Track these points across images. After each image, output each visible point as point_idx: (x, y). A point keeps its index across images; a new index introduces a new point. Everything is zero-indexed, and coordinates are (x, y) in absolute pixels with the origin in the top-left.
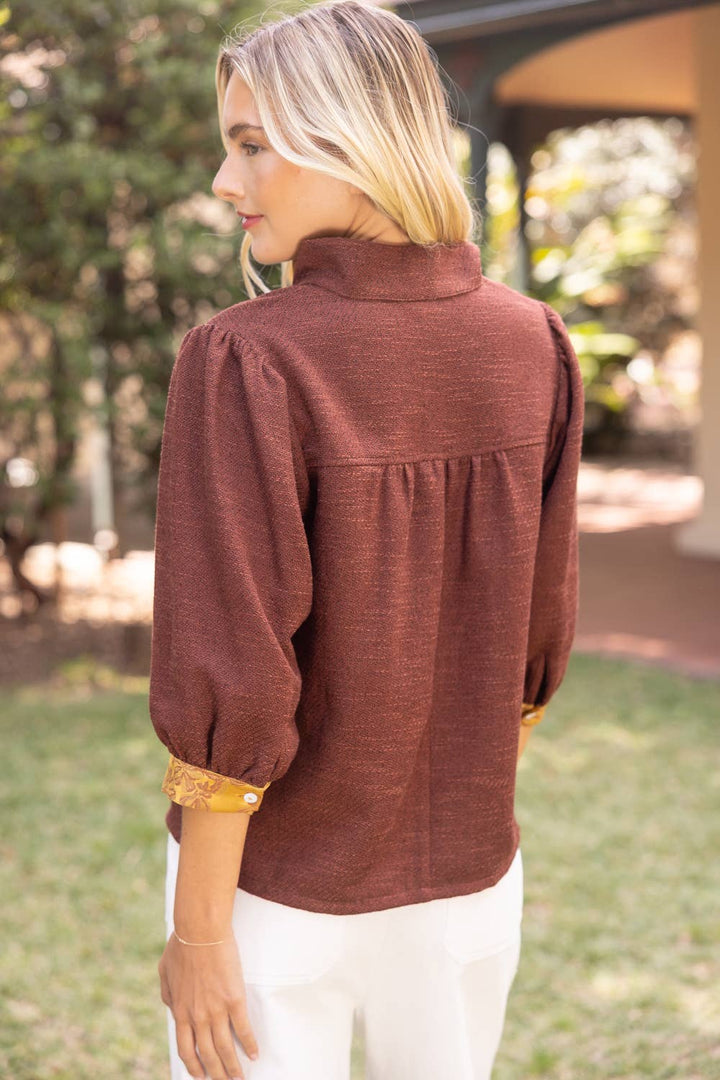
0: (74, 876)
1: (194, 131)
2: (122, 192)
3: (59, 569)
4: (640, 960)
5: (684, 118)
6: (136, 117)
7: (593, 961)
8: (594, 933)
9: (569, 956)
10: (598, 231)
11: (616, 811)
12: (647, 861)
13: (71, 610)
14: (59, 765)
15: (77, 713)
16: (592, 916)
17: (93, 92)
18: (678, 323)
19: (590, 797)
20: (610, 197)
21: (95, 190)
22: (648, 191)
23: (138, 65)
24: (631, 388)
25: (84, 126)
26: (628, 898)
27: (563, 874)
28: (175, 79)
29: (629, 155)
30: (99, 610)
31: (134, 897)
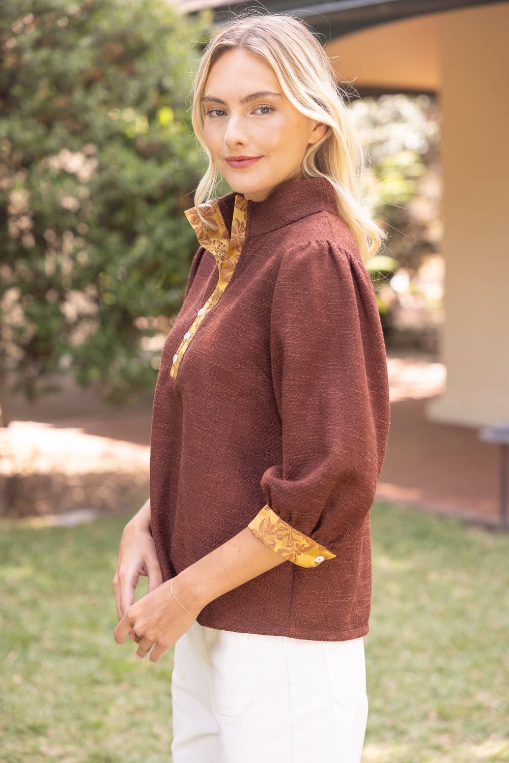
1: (60, 102)
2: (5, 148)
4: (399, 733)
5: (431, 94)
6: (16, 91)
12: (405, 655)
18: (427, 248)
22: (404, 148)
23: (18, 51)
24: (393, 296)
26: (390, 685)
28: (46, 63)
29: (391, 122)
31: (12, 689)
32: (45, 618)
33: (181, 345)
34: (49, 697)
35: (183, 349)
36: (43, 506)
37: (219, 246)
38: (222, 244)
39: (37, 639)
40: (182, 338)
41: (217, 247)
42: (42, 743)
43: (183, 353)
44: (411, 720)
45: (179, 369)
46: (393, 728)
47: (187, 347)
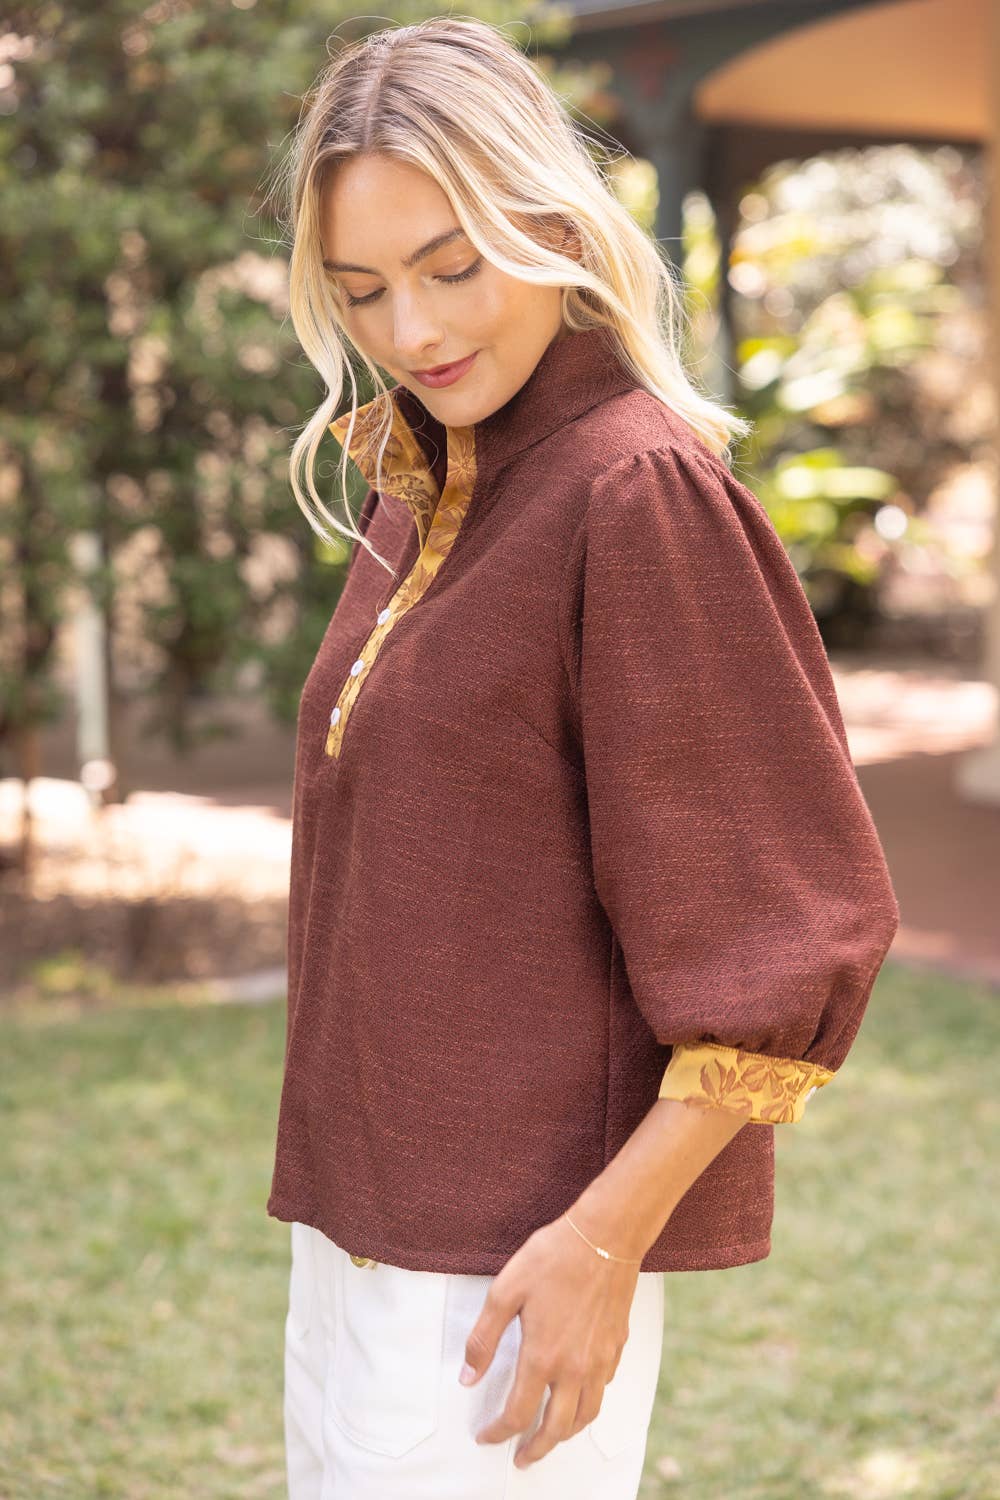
0: (61, 1294)
1: (240, 159)
2: (133, 248)
3: (28, 816)
4: (936, 1429)
5: (969, 147)
6: (154, 136)
7: (865, 1429)
8: (865, 1385)
9: (827, 1424)
10: (836, 314)
11: (887, 1195)
12: (940, 1271)
13: (46, 880)
14: (33, 1120)
15: (58, 1040)
16: (861, 1360)
17: (91, 100)
18: (956, 453)
19: (847, 1173)
20: (853, 264)
21: (93, 246)
22: (909, 255)
23: (158, 57)
24: (884, 548)
25: (78, 149)
26: (913, 1330)
27: (810, 1293)
28: (215, 79)
29: (883, 201)
30: (90, 881)
31: (155, 1329)
32: (213, 1187)
33: (346, 687)
34: (228, 1345)
35: (350, 694)
36: (199, 960)
37: (411, 483)
38: (416, 479)
39: (199, 1228)
40: (347, 673)
41: (406, 486)
42: (218, 1440)
43: (352, 703)
44: (959, 1402)
45: (344, 737)
46: (924, 1419)
47: (358, 692)
